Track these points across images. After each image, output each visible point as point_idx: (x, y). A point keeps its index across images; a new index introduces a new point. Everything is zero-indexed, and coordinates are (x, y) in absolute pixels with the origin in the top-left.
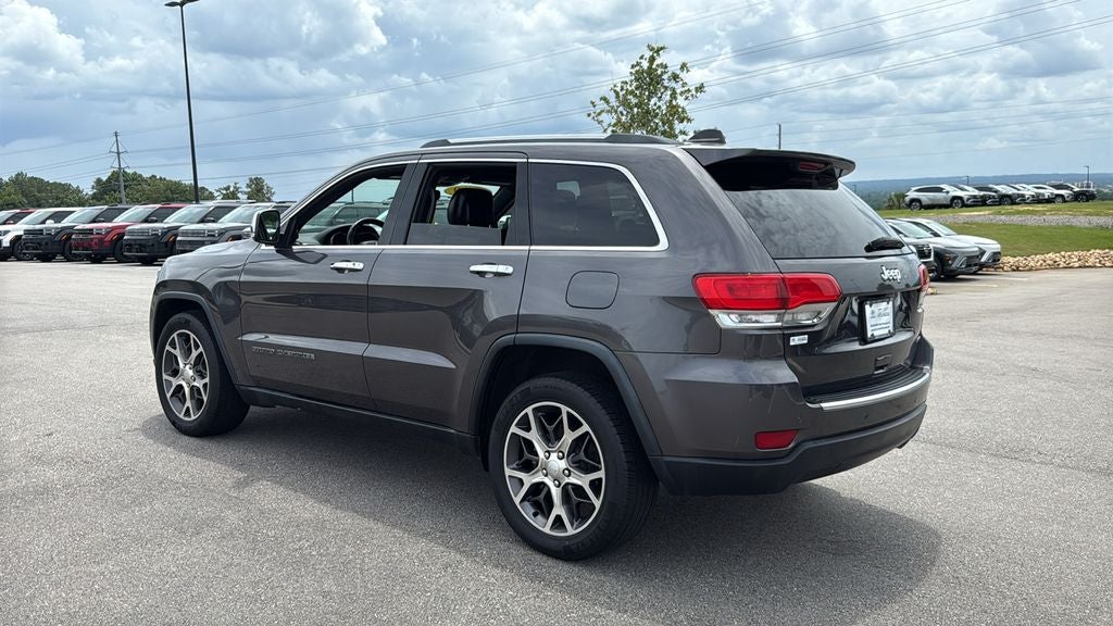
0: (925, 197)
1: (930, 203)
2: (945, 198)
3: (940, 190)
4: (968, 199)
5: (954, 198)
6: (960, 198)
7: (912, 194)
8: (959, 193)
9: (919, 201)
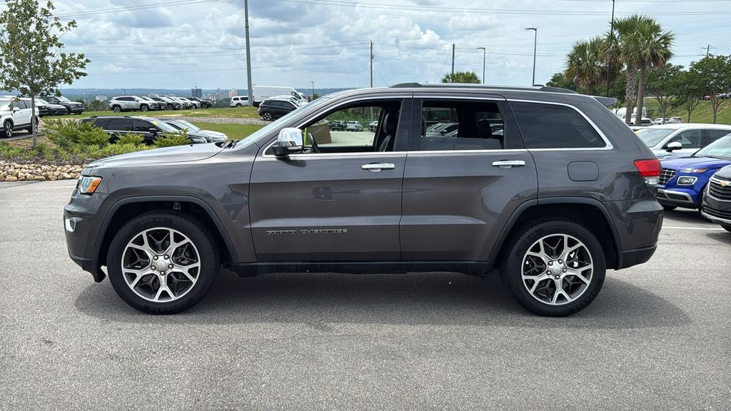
0: (123, 104)
1: (126, 107)
2: (137, 105)
3: (133, 99)
4: (151, 106)
5: (142, 105)
6: (146, 105)
7: (114, 102)
8: (144, 102)
9: (119, 106)
